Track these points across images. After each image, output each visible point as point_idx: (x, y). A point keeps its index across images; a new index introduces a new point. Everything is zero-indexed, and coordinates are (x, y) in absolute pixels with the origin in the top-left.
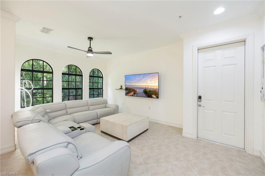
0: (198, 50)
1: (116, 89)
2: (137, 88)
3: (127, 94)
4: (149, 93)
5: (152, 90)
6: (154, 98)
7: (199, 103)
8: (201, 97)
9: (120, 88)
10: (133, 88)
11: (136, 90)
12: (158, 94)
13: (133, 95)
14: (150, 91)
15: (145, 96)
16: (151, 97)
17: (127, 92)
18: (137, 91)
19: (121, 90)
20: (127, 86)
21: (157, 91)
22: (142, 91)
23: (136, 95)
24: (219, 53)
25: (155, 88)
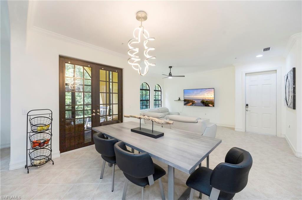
0: (246, 74)
1: (175, 101)
2: (195, 99)
3: (185, 104)
4: (206, 103)
5: (208, 100)
6: (210, 106)
7: (247, 109)
8: (248, 105)
9: (179, 99)
10: (191, 100)
11: (194, 101)
12: (214, 103)
13: (192, 105)
14: (206, 101)
15: (202, 105)
16: (209, 106)
17: (185, 103)
18: (196, 102)
19: (179, 101)
20: (185, 99)
21: (213, 101)
22: (200, 101)
23: (194, 105)
24: (260, 77)
25: (211, 99)
